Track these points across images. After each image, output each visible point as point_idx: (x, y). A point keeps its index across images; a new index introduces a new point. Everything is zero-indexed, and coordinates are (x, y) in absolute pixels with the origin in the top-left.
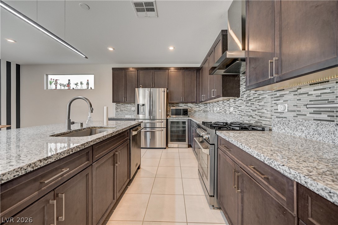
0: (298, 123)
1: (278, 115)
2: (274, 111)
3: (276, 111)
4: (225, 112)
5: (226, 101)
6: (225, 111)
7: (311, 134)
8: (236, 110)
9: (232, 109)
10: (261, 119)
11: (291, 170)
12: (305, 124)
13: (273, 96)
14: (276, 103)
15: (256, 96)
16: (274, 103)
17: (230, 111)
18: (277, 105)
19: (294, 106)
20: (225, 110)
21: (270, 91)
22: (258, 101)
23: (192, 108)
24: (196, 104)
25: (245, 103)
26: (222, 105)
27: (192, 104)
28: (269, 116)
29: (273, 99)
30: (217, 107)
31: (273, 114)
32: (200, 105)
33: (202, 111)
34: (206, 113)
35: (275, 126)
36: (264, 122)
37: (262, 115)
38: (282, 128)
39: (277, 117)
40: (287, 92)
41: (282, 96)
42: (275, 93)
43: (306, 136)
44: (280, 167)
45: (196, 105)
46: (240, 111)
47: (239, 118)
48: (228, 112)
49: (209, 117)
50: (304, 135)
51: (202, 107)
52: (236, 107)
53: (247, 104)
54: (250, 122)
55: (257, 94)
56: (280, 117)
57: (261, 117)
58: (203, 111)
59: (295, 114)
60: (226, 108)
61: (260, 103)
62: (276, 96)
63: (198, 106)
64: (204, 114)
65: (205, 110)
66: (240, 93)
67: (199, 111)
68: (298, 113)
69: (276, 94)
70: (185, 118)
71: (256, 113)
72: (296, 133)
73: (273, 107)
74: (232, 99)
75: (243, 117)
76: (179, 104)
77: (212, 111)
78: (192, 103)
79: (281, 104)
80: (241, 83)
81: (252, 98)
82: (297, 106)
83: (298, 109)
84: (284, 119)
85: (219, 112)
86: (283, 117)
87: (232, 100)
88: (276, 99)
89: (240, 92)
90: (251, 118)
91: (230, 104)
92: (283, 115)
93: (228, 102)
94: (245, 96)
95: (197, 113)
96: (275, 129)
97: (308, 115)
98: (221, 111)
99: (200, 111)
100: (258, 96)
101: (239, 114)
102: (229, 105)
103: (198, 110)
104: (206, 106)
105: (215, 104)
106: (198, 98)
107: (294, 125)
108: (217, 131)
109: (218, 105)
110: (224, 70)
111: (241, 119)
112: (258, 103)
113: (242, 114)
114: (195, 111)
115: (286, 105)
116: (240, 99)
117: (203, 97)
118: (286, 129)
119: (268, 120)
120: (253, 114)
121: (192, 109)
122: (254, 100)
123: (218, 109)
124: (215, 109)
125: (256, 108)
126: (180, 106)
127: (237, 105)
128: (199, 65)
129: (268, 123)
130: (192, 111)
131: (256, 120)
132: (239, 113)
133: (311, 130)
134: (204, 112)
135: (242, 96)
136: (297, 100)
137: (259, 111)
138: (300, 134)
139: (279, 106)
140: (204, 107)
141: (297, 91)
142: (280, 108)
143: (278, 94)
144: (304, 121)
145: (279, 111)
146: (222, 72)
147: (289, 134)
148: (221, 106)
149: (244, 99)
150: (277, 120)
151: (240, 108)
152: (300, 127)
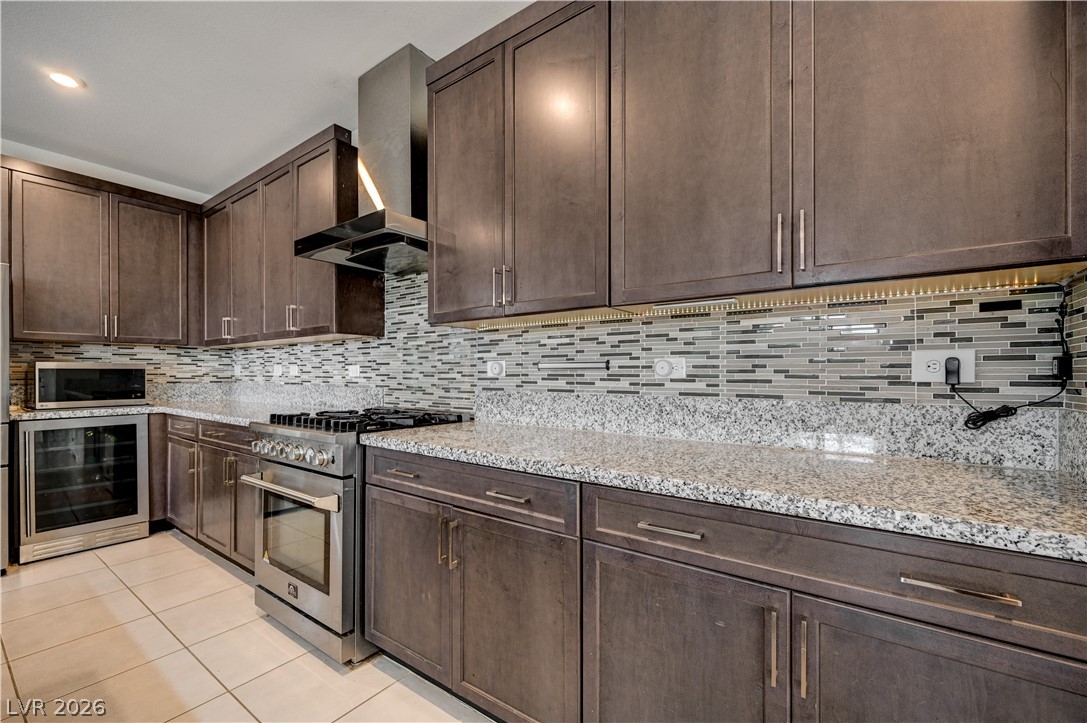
0: (525, 398)
1: (487, 384)
2: (477, 375)
3: (483, 376)
4: (325, 380)
5: (331, 345)
6: (327, 378)
7: (545, 416)
8: (372, 374)
9: (354, 372)
10: (447, 395)
11: (576, 467)
12: (536, 401)
13: (474, 343)
14: (482, 358)
15: (434, 337)
16: (479, 359)
17: (347, 378)
18: (484, 362)
19: (517, 365)
20: (327, 375)
21: (469, 330)
22: (440, 351)
23: (157, 366)
24: (182, 352)
25: (400, 355)
26: (314, 358)
27: (157, 350)
28: (466, 387)
29: (475, 350)
30: (286, 363)
31: (476, 381)
32: (200, 353)
33: (207, 379)
34: (225, 387)
35: (480, 410)
36: (454, 403)
37: (451, 386)
38: (495, 411)
39: (484, 389)
40: (505, 337)
41: (494, 343)
42: (481, 335)
43: (537, 422)
44: (558, 469)
45: (179, 355)
46: (385, 378)
47: (381, 396)
48: (337, 380)
49: (243, 399)
50: (534, 420)
51: (209, 362)
52: (370, 364)
53: (406, 358)
54: (418, 406)
55: (436, 334)
56: (491, 389)
57: (447, 390)
58: (215, 379)
59: (517, 381)
60: (332, 367)
61: (443, 357)
62: (482, 342)
63: (188, 360)
64: (217, 392)
65: (220, 375)
66: (383, 327)
67: (193, 377)
68: (524, 378)
69: (482, 338)
70: (134, 410)
71: (435, 380)
72: (521, 419)
73: (475, 366)
74: (356, 340)
75: (396, 394)
76: (83, 348)
77: (260, 379)
78: (160, 344)
79: (493, 359)
80: (387, 298)
81: (423, 343)
82: (522, 364)
83: (524, 371)
84: (499, 392)
85: (297, 380)
86: (495, 389)
87: (353, 344)
88: (481, 348)
89: (384, 322)
90: (419, 394)
91: (346, 354)
92: (497, 385)
93: (340, 350)
94: (401, 335)
95: (186, 388)
96: (480, 415)
97: (540, 382)
98: (305, 377)
99: (197, 379)
100: (440, 339)
101: (381, 386)
102: (343, 360)
103: (189, 375)
104: (227, 361)
105: (277, 353)
106: (193, 326)
107: (518, 403)
108: (363, 437)
109: (292, 358)
110: (348, 254)
111: (387, 399)
112: (439, 357)
113: (393, 384)
114: (173, 379)
115: (504, 363)
116: (383, 341)
117: (228, 325)
118: (504, 412)
119: (465, 395)
120: (426, 382)
121: (159, 371)
122: (429, 348)
123: (294, 370)
124: (277, 370)
125: (434, 370)
126: (86, 355)
127: (375, 358)
128: (200, 197)
129: (464, 403)
130: (160, 380)
131: (435, 398)
132: (382, 384)
133: (546, 409)
134: (219, 380)
135: (392, 335)
136: (523, 353)
137: (443, 376)
138: (528, 420)
139: (489, 364)
140: (216, 365)
141: (521, 336)
142: (492, 369)
143: (487, 338)
144: (534, 394)
145: (490, 374)
146: (339, 256)
147: (509, 422)
148: (310, 361)
149: (399, 342)
150: (484, 394)
151: (383, 369)
152: (529, 406)
